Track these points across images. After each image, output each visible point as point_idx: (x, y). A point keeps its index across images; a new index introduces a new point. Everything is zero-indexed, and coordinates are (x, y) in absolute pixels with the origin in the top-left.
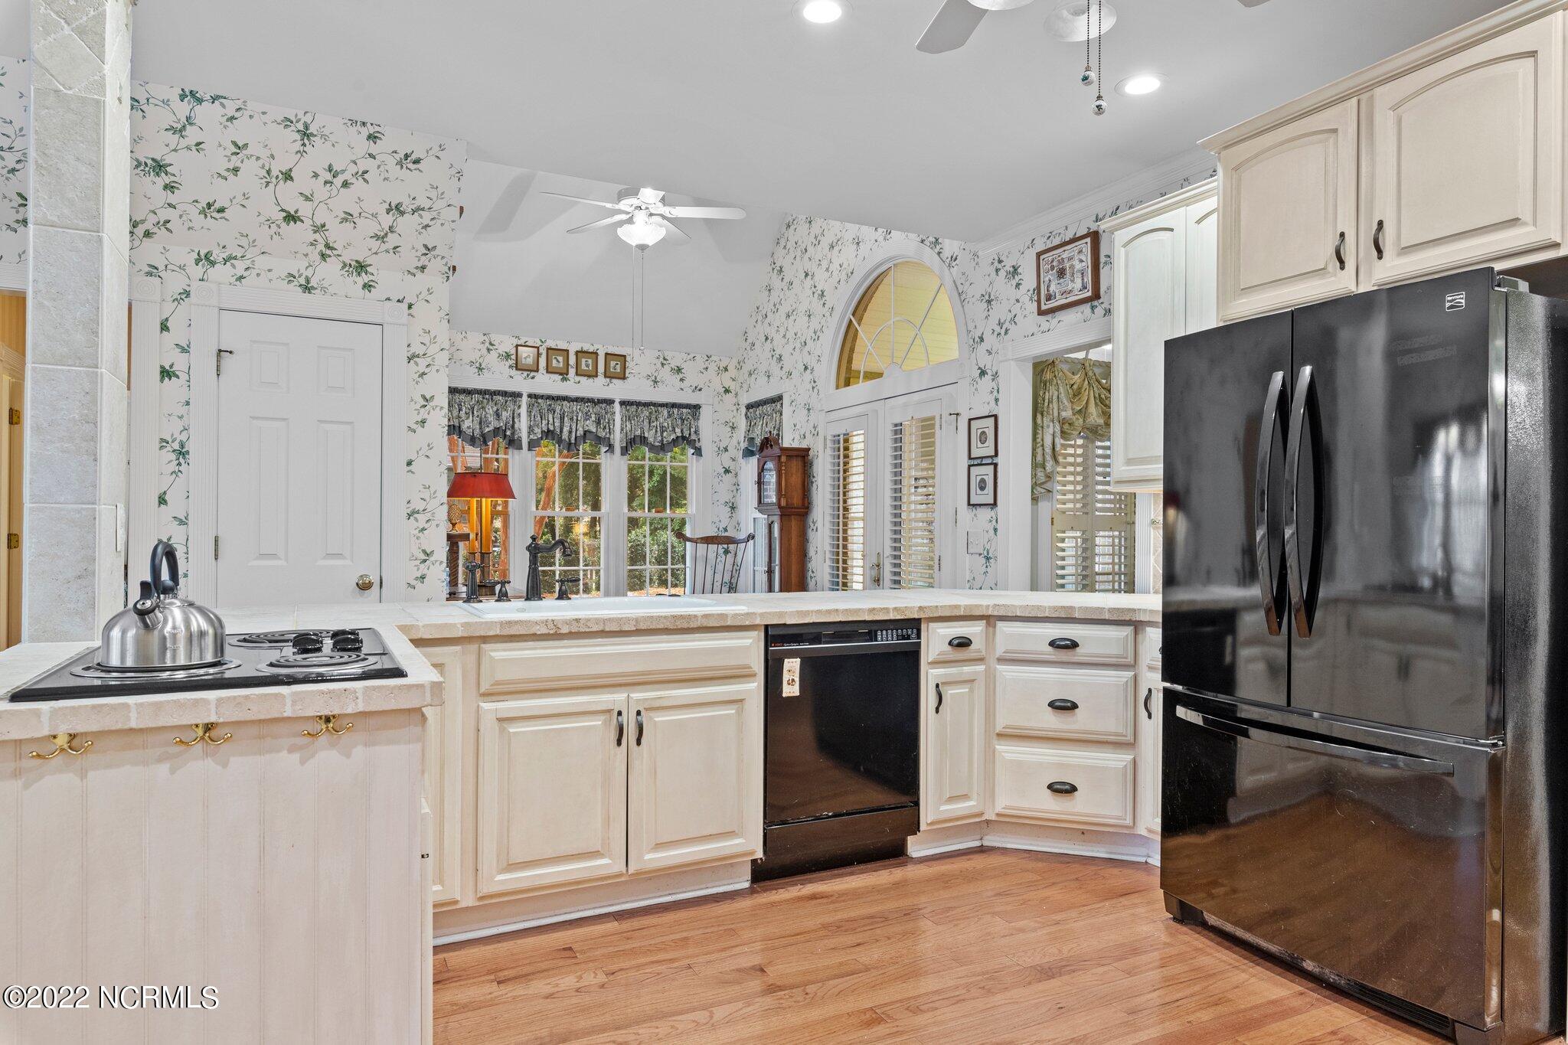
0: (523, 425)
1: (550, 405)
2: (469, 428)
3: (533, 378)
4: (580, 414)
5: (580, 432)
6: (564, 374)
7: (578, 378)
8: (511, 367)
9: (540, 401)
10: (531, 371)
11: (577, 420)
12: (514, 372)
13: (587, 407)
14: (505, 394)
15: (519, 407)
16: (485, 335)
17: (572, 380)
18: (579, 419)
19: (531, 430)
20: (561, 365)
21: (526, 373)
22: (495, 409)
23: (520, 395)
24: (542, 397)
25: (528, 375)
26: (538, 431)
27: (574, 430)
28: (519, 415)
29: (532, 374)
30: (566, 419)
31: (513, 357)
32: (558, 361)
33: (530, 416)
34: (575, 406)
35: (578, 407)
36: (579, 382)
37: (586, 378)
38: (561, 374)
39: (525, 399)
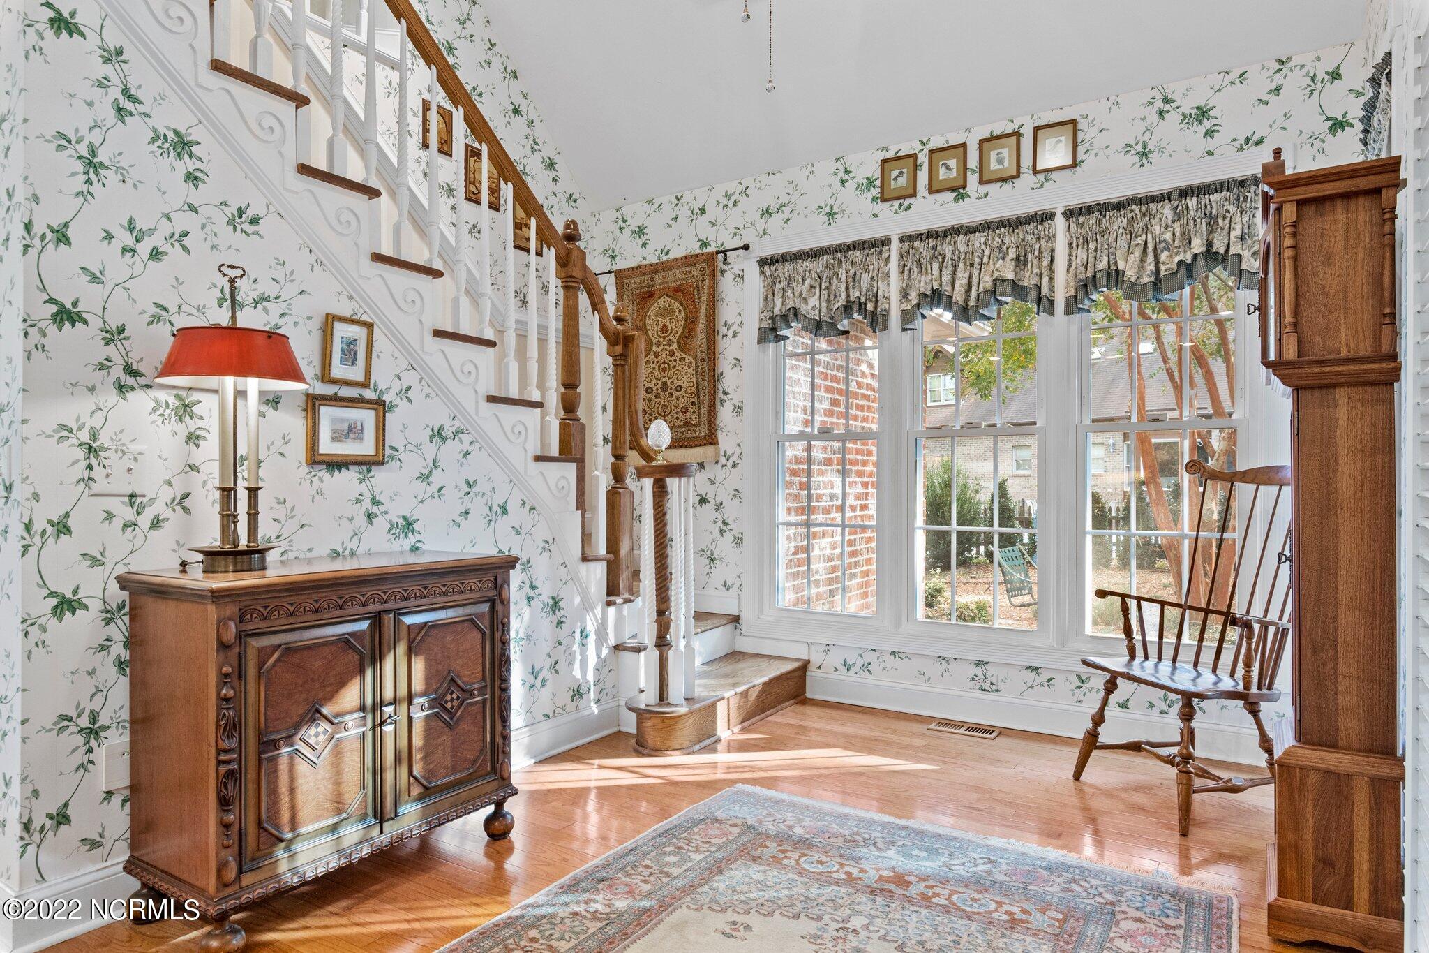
0: (893, 287)
1: (934, 248)
2: (813, 309)
3: (908, 208)
4: (987, 253)
5: (987, 282)
6: (958, 189)
7: (983, 189)
8: (874, 199)
9: (917, 244)
10: (905, 197)
11: (981, 264)
12: (880, 207)
13: (999, 236)
14: (863, 245)
15: (888, 259)
16: (837, 160)
17: (973, 195)
18: (985, 260)
19: (905, 296)
20: (954, 173)
21: (896, 203)
22: (852, 272)
23: (884, 242)
24: (920, 236)
25: (900, 205)
26: (913, 295)
27: (975, 281)
28: (888, 275)
29: (908, 202)
30: (961, 265)
31: (878, 183)
32: (948, 168)
33: (903, 272)
34: (978, 240)
35: (983, 240)
36: (986, 196)
37: (999, 184)
38: (954, 189)
39: (895, 245)
